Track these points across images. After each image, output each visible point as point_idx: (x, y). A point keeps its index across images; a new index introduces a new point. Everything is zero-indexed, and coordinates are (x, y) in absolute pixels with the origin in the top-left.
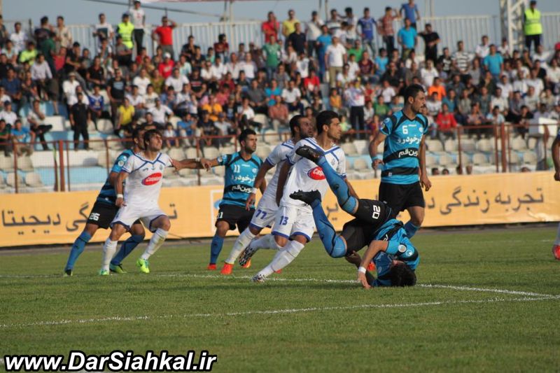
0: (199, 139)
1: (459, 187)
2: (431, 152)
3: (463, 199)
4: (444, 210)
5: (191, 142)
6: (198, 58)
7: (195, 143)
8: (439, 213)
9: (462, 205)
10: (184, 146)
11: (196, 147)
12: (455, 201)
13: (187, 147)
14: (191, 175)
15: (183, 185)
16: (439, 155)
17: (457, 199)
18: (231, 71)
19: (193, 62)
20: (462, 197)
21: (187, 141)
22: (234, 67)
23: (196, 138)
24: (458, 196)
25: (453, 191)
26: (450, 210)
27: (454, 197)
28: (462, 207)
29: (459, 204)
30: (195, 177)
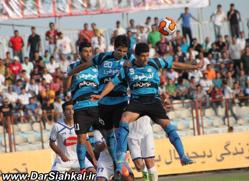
0: (41, 116)
1: (229, 141)
2: (207, 117)
3: (232, 150)
4: (219, 158)
5: (36, 118)
6: (37, 59)
7: (38, 120)
8: (215, 161)
9: (232, 154)
10: (31, 121)
11: (39, 122)
12: (226, 152)
13: (33, 122)
14: (37, 142)
15: (31, 149)
16: (213, 119)
17: (228, 150)
18: (62, 66)
19: (34, 62)
20: (231, 149)
21: (33, 118)
22: (64, 64)
23: (39, 115)
24: (228, 147)
25: (225, 145)
26: (223, 158)
27: (225, 148)
28: (231, 156)
29: (229, 153)
30: (39, 143)
